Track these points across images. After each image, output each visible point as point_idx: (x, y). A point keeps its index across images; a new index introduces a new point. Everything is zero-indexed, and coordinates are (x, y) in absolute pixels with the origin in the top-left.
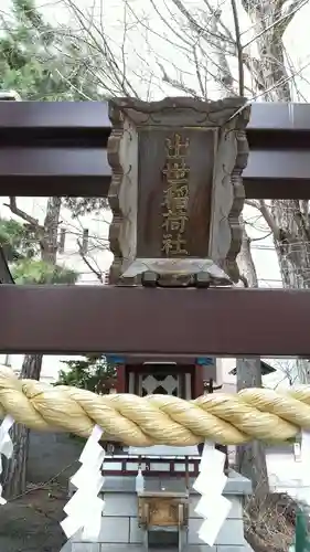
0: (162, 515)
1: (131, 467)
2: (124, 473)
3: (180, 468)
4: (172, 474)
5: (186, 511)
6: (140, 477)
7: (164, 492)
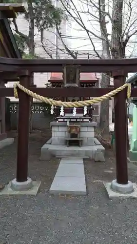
0: (74, 130)
1: (65, 120)
2: (64, 121)
3: (79, 120)
4: (77, 122)
5: (80, 129)
6: (68, 122)
7: (74, 125)
